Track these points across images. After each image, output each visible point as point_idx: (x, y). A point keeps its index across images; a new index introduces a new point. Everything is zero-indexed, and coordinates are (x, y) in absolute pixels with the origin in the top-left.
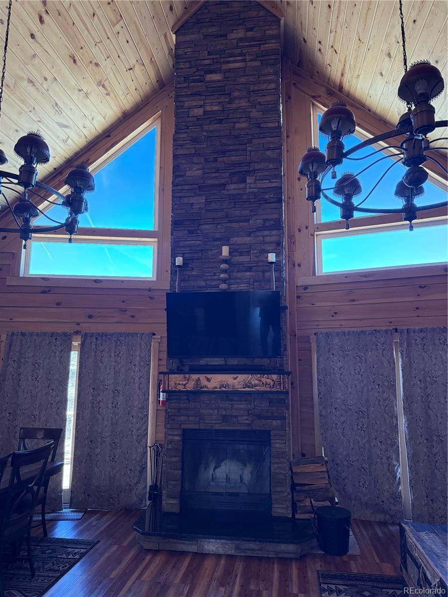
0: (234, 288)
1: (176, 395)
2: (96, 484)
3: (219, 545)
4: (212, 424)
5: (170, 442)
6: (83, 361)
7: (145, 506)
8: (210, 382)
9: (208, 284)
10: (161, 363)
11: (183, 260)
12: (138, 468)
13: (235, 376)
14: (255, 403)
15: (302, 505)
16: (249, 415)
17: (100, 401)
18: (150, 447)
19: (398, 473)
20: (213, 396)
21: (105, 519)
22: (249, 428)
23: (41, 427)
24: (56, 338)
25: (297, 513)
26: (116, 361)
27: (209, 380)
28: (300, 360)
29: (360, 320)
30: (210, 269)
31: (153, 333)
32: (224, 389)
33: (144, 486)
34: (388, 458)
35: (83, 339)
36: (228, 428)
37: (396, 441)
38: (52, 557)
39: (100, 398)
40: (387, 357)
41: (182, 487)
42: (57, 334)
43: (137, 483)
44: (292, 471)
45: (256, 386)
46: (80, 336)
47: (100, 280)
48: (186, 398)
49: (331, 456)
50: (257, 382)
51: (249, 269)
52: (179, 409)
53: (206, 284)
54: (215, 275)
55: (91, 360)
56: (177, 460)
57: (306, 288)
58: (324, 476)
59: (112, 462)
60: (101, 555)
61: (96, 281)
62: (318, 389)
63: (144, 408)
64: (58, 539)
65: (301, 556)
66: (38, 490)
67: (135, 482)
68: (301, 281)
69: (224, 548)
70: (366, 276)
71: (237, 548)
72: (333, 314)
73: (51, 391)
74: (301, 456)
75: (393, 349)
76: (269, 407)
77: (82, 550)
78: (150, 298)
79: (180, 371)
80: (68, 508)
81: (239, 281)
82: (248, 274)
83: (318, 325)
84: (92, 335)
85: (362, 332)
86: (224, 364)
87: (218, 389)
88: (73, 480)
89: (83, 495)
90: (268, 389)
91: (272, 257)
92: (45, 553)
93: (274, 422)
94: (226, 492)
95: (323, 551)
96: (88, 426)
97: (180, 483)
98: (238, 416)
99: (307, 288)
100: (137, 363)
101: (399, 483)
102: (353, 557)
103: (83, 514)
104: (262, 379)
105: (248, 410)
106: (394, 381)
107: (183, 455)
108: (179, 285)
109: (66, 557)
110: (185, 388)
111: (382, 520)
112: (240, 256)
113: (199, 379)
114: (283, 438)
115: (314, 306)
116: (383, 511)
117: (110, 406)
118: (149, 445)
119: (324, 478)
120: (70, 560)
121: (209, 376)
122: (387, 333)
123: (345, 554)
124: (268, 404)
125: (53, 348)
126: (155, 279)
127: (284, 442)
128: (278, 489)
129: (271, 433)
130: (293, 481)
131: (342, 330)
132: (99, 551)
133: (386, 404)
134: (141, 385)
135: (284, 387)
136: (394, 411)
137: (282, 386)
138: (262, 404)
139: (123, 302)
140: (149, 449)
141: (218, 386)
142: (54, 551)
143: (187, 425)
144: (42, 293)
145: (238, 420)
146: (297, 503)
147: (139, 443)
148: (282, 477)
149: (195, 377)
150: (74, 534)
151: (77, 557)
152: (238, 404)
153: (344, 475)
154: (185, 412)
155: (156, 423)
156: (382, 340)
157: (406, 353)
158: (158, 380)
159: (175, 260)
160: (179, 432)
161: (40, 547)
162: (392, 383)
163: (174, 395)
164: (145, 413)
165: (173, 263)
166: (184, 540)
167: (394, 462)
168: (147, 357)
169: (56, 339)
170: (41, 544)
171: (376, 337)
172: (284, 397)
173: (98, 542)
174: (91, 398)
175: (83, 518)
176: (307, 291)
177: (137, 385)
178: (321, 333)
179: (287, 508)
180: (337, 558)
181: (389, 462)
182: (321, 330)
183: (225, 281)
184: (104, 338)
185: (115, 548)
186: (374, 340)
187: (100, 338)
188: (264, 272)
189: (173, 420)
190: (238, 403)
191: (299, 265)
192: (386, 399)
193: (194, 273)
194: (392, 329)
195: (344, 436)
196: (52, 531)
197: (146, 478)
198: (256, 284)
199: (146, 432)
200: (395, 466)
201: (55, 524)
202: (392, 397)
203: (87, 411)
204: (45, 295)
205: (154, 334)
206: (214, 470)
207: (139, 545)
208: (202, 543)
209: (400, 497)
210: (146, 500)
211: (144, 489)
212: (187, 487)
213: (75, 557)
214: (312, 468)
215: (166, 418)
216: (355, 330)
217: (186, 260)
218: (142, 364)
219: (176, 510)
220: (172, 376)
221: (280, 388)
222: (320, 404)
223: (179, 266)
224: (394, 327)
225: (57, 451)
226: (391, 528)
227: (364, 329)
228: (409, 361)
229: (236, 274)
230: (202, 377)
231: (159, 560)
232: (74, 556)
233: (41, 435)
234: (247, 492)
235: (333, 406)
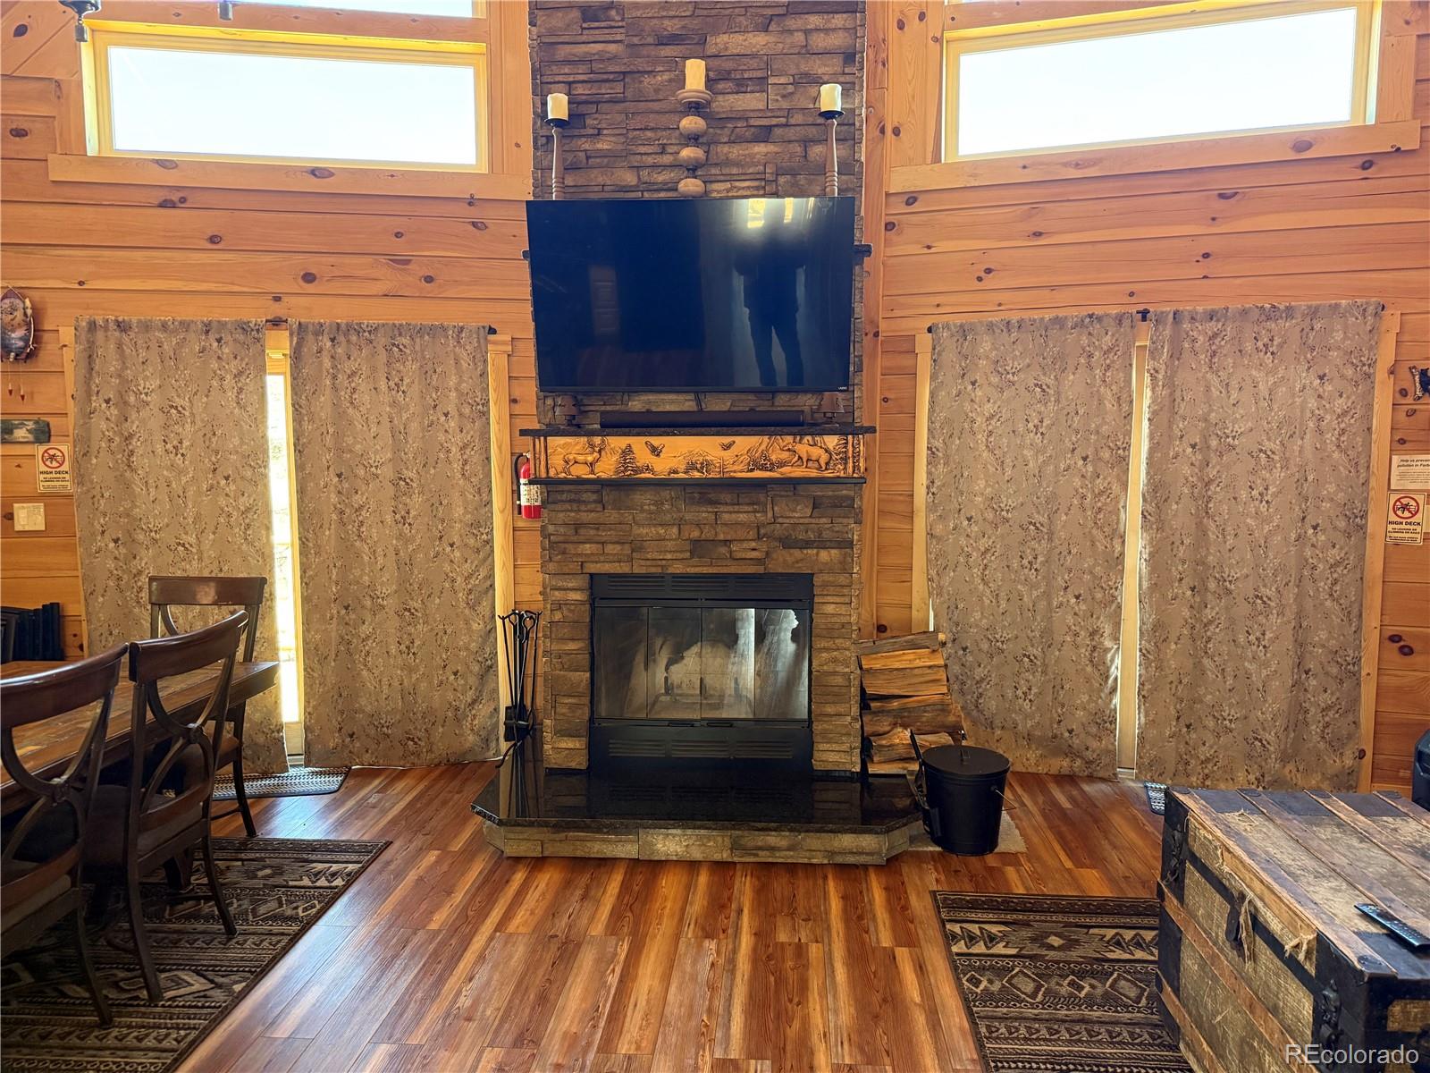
0: (718, 192)
1: (569, 491)
2: (368, 709)
3: (691, 842)
4: (664, 562)
5: (559, 606)
6: (303, 402)
7: (495, 755)
8: (658, 455)
9: (646, 179)
10: (517, 409)
11: (570, 103)
12: (476, 668)
13: (727, 440)
14: (776, 508)
15: (884, 742)
16: (759, 538)
17: (361, 507)
18: (503, 619)
19: (1113, 668)
20: (666, 494)
21: (399, 789)
22: (761, 570)
23: (206, 574)
24: (218, 336)
25: (872, 761)
26: (394, 403)
27: (655, 451)
28: (885, 400)
29: (1053, 288)
30: (649, 134)
31: (490, 328)
32: (697, 475)
33: (491, 709)
34: (1093, 634)
35: (295, 339)
36: (705, 570)
37: (1116, 594)
38: (276, 886)
39: (358, 500)
40: (1114, 387)
41: (592, 712)
42: (222, 325)
43: (474, 702)
44: (861, 668)
45: (782, 464)
46: (287, 333)
47: (325, 169)
48: (594, 497)
49: (951, 631)
50: (785, 455)
51: (764, 134)
52: (578, 526)
53: (639, 178)
54: (663, 152)
55: (322, 399)
56: (576, 648)
57: (911, 199)
58: (938, 677)
59: (405, 656)
60: (399, 875)
61: (314, 172)
62: (929, 473)
63: (480, 524)
64: (283, 842)
65: (888, 860)
66: (219, 729)
67: (469, 701)
68: (900, 179)
69: (703, 848)
70: (1077, 165)
71: (735, 846)
72: (983, 274)
73: (223, 482)
74: (875, 632)
75: (1131, 365)
76: (810, 517)
77: (351, 867)
78: (474, 224)
79: (574, 427)
80: (301, 765)
81: (735, 171)
82: (760, 149)
83: (938, 305)
84: (319, 330)
85: (1058, 321)
86: (695, 409)
87: (682, 475)
88: (307, 702)
89: (337, 735)
90: (814, 474)
91: (831, 97)
92: (255, 877)
93: (824, 555)
94: (703, 719)
95: (939, 846)
96: (334, 572)
97: (586, 700)
98: (730, 541)
99: (915, 199)
100: (451, 408)
101: (1114, 690)
102: (1012, 859)
103: (340, 778)
104: (798, 447)
105: (758, 528)
106: (1127, 448)
107: (591, 639)
108: (561, 180)
109: (310, 884)
110: (592, 472)
111: (1065, 771)
112: (737, 93)
113: (628, 450)
114: (845, 591)
115: (933, 250)
116: (1070, 752)
117: (389, 518)
118: (499, 611)
119: (938, 680)
120: (321, 890)
121: (656, 441)
122: (1120, 323)
123: (991, 851)
124: (808, 511)
125: (214, 365)
126: (484, 170)
127: (847, 600)
128: (829, 709)
129: (815, 579)
130: (863, 691)
131: (1003, 316)
132: (392, 867)
133: (1099, 504)
134: (467, 467)
135: (854, 467)
136: (1118, 523)
137: (850, 464)
138: (794, 511)
139: (398, 235)
140: (499, 622)
141: (682, 467)
142: (278, 871)
143: (599, 565)
144: (161, 206)
145: (731, 552)
146: (872, 738)
147: (473, 608)
148: (839, 680)
149: (617, 442)
150: (325, 826)
151: (339, 882)
152: (731, 513)
153: (979, 673)
154: (592, 532)
155: (515, 560)
156: (1107, 341)
157: (1165, 377)
158: (512, 454)
159: (544, 104)
160: (582, 581)
161: (239, 863)
162: (1121, 452)
163: (563, 492)
164: (484, 537)
165: (541, 114)
166: (605, 833)
167: (1106, 643)
168: (479, 394)
169: (219, 341)
170: (243, 856)
171: (1090, 334)
172: (852, 493)
173: (388, 844)
174: (334, 498)
175: (341, 791)
176: (916, 207)
177: (457, 466)
178: (947, 326)
179: (850, 752)
180: (974, 861)
181: (1094, 643)
182: (945, 318)
183: (694, 170)
184: (354, 338)
185: (432, 856)
186: (1084, 340)
187: (341, 338)
188: (806, 142)
189: (564, 553)
190: (730, 508)
191: (896, 132)
192: (1101, 493)
193: (603, 145)
194: (1134, 311)
195: (986, 584)
196: (267, 821)
197: (496, 690)
198: (782, 180)
199: (489, 583)
200: (1107, 650)
201: (273, 806)
202: (1116, 488)
203: (327, 533)
204: (173, 211)
205: (492, 331)
206: (667, 669)
207: (492, 849)
208: (649, 838)
209: (1113, 722)
210: (497, 740)
211: (491, 716)
212: (603, 710)
213: (333, 884)
214: (908, 659)
215: (544, 549)
216: (1036, 315)
217: (579, 103)
218: (467, 411)
219: (579, 762)
220: (556, 442)
221: (845, 468)
222: (931, 508)
223: (558, 123)
224: (1141, 308)
225: (258, 634)
226: (1087, 788)
227: (1061, 313)
228: (1171, 394)
229: (726, 149)
230: (638, 444)
231: (546, 880)
232: (329, 882)
233: (208, 594)
234: (751, 716)
235: (962, 512)
